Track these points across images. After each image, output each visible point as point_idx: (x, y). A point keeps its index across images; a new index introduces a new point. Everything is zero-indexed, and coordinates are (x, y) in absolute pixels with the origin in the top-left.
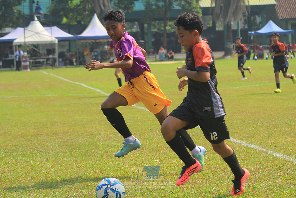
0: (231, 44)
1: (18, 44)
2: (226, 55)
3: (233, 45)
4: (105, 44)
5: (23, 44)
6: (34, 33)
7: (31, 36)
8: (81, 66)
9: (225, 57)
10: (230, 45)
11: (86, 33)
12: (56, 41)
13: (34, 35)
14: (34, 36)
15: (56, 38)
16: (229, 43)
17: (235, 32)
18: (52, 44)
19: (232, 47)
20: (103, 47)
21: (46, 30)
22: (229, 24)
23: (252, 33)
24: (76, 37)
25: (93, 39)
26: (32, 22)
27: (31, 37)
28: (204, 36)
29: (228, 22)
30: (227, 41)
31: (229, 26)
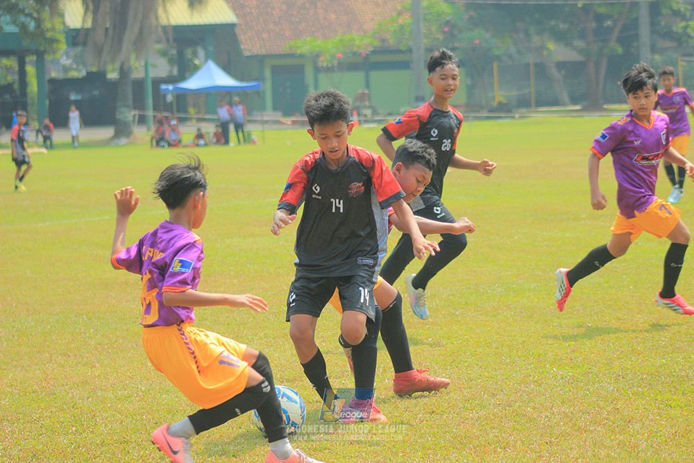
0: (130, 112)
2: (118, 135)
3: (132, 113)
9: (116, 141)
10: (127, 114)
16: (123, 109)
17: (139, 85)
19: (131, 118)
22: (126, 65)
23: (167, 89)
28: (77, 93)
29: (122, 65)
30: (119, 104)
31: (124, 72)
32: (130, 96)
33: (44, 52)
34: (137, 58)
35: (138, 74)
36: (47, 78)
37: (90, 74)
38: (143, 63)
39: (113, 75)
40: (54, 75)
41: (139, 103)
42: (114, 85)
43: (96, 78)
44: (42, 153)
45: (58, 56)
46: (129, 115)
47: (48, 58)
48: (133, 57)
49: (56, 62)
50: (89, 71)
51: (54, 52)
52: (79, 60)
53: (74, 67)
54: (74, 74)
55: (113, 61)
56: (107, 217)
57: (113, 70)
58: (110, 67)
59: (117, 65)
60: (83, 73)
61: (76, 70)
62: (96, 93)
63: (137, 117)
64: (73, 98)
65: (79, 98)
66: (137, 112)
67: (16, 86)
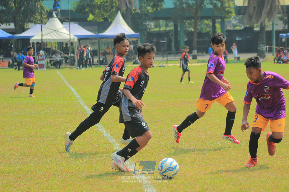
1: (35, 42)
3: (266, 47)
5: (40, 42)
6: (52, 31)
7: (49, 33)
8: (102, 66)
10: (263, 47)
11: (109, 32)
12: (76, 40)
13: (52, 32)
14: (52, 34)
15: (76, 36)
16: (261, 45)
17: (269, 34)
19: (265, 49)
21: (65, 27)
22: (263, 24)
23: (283, 36)
24: (97, 35)
26: (50, 19)
27: (49, 35)
28: (239, 37)
29: (261, 23)
30: (259, 42)
31: (262, 27)
32: (265, 39)
33: (225, 17)
34: (269, 21)
35: (269, 28)
36: (226, 29)
37: (246, 28)
38: (271, 23)
39: (256, 29)
40: (228, 28)
41: (269, 43)
42: (258, 33)
43: (249, 30)
45: (231, 19)
46: (264, 48)
47: (226, 20)
48: (267, 20)
49: (229, 22)
50: (245, 26)
51: (229, 18)
52: (241, 21)
53: (238, 24)
54: (238, 28)
55: (257, 22)
57: (257, 26)
58: (256, 25)
59: (259, 24)
60: (242, 28)
61: (239, 26)
62: (249, 37)
63: (268, 49)
64: (237, 39)
65: (240, 39)
66: (268, 46)
67: (211, 33)
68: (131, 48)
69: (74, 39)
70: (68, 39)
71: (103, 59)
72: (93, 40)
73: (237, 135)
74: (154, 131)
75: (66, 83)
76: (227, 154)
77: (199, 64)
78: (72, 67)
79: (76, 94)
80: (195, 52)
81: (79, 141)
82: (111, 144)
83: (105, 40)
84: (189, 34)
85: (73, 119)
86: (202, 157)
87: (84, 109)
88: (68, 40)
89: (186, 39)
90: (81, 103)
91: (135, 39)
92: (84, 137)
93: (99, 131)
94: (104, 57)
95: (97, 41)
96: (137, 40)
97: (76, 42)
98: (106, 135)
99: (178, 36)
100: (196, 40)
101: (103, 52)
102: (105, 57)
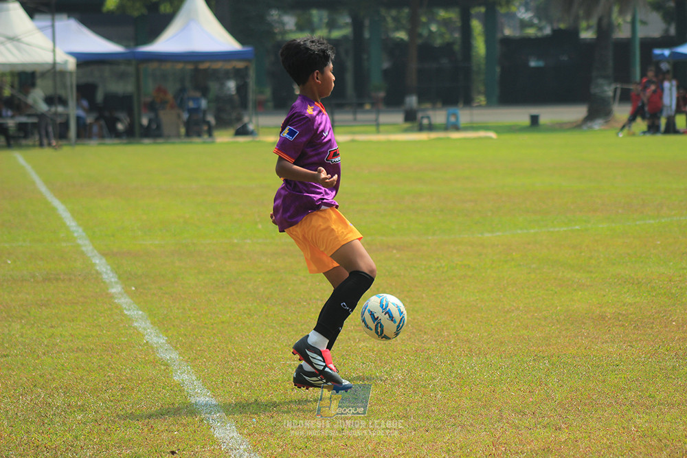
0: (610, 84)
2: (591, 117)
3: (613, 87)
4: (227, 75)
8: (147, 141)
9: (589, 124)
10: (606, 88)
11: (167, 43)
12: (71, 63)
15: (71, 54)
16: (600, 81)
17: (624, 47)
18: (54, 72)
19: (610, 94)
20: (223, 85)
21: (41, 29)
23: (662, 55)
24: (134, 53)
25: (186, 62)
28: (539, 58)
29: (601, 19)
30: (595, 73)
31: (603, 31)
32: (611, 63)
34: (622, 11)
35: (622, 33)
36: (499, 36)
37: (556, 32)
38: (628, 19)
39: (587, 34)
40: (508, 32)
42: (589, 45)
44: (490, 138)
45: (514, 7)
46: (608, 89)
47: (501, 10)
48: (616, 10)
49: (511, 15)
50: (555, 28)
52: (542, 12)
53: (535, 22)
55: (588, 15)
56: (577, 227)
57: (588, 28)
58: (584, 24)
59: (594, 21)
60: (547, 31)
61: (538, 26)
62: (565, 58)
63: (619, 92)
64: (533, 64)
65: (541, 64)
66: (619, 86)
67: (457, 48)
68: (229, 89)
69: (66, 63)
70: (47, 64)
71: (150, 121)
72: (122, 68)
73: (525, 339)
74: (290, 329)
75: (43, 189)
76: (497, 396)
77: (423, 136)
78: (60, 143)
79: (71, 223)
80: (412, 101)
81: (78, 357)
82: (167, 365)
83: (154, 65)
84: (396, 50)
85: (61, 295)
86: (425, 402)
87: (94, 265)
88: (49, 67)
89: (386, 65)
90: (84, 249)
91: (240, 65)
92: (92, 346)
93: (135, 328)
94: (152, 115)
95: (131, 69)
96: (247, 68)
97: (71, 73)
98: (155, 339)
99: (365, 57)
100: (413, 65)
101: (148, 99)
102: (157, 116)
